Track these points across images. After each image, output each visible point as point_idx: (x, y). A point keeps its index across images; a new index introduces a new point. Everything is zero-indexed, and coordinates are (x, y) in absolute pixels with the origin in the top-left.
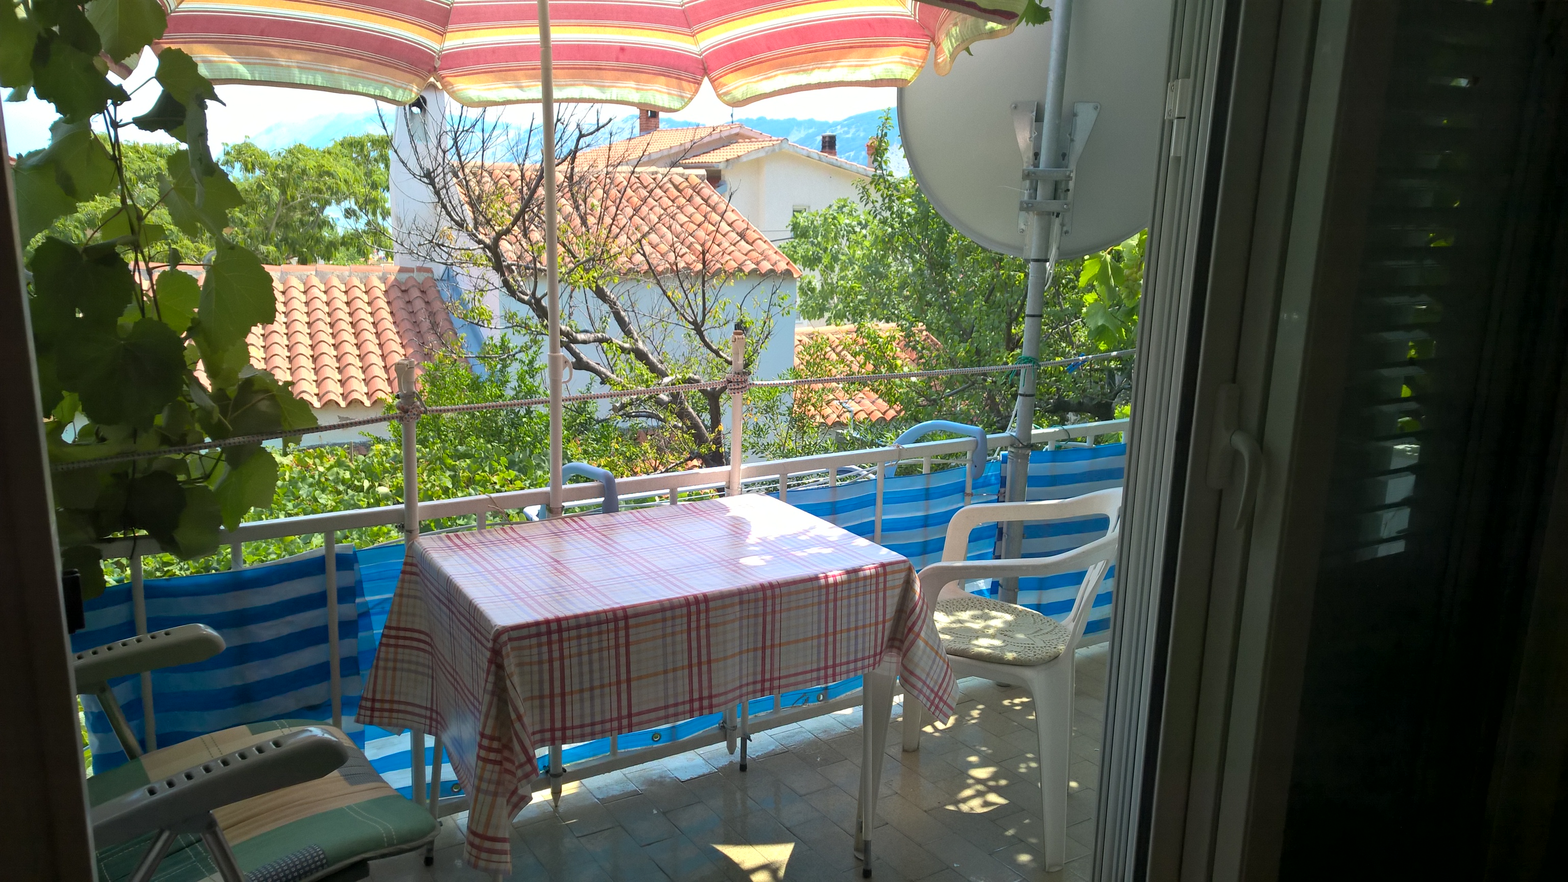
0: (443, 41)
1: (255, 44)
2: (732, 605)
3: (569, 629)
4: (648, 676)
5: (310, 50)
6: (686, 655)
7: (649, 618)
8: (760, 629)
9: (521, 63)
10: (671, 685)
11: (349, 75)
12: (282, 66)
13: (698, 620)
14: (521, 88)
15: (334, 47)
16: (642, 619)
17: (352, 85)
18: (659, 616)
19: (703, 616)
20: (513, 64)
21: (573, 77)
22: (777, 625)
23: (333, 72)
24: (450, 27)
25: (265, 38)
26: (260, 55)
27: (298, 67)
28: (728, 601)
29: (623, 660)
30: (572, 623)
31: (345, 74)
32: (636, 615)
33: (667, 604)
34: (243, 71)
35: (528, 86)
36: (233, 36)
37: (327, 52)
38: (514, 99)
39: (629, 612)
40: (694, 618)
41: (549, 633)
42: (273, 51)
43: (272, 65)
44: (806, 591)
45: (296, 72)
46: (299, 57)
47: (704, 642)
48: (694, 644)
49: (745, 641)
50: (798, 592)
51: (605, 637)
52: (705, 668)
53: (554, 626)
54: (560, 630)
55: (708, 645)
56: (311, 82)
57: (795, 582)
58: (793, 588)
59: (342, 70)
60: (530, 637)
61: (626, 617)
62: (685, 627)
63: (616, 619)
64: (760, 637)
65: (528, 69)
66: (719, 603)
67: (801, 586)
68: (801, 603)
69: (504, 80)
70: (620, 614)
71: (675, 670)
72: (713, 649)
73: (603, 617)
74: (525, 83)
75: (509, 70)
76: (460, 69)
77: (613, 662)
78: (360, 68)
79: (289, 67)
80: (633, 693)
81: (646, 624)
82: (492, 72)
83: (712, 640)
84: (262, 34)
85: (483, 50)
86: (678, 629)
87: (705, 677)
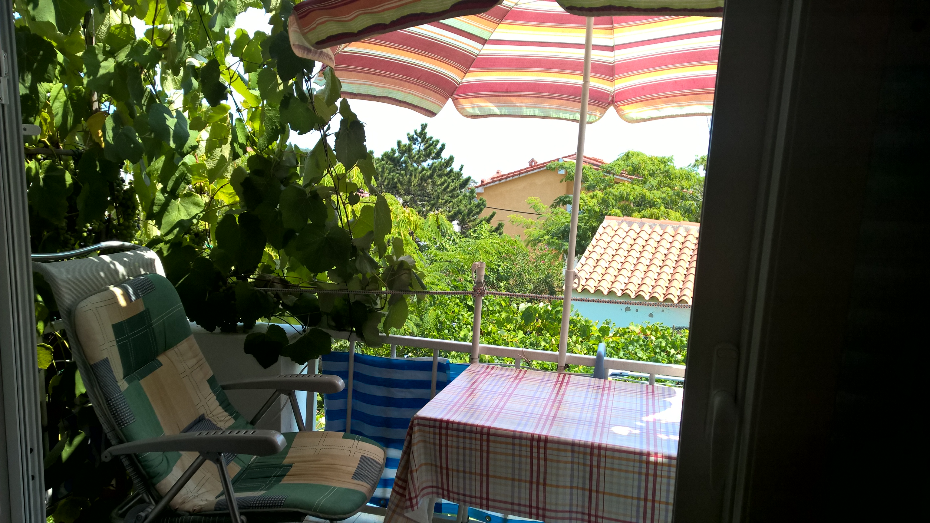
0: (614, 85)
1: (503, 96)
2: (566, 451)
3: (452, 429)
4: (501, 478)
5: (533, 97)
6: (528, 474)
7: (503, 439)
8: (588, 475)
9: (660, 94)
10: (516, 490)
11: (556, 109)
12: (517, 106)
13: (539, 453)
14: (658, 109)
15: (547, 94)
16: (498, 439)
17: (556, 113)
18: (510, 440)
19: (542, 451)
20: (655, 95)
21: (691, 100)
22: (602, 478)
23: (546, 108)
24: (616, 76)
25: (509, 92)
26: (505, 101)
27: (526, 106)
28: (562, 447)
29: (485, 461)
30: (455, 426)
31: (553, 108)
32: (495, 435)
33: (518, 434)
34: (497, 111)
35: (663, 108)
36: (493, 93)
37: (543, 97)
38: (655, 116)
39: (492, 431)
40: (535, 450)
41: (441, 428)
42: (512, 99)
43: (512, 106)
44: (627, 460)
45: (525, 109)
46: (528, 101)
47: (542, 469)
48: (535, 468)
49: (575, 479)
50: (620, 459)
51: (474, 442)
52: (541, 487)
53: (444, 425)
54: (447, 428)
55: (545, 473)
56: (532, 114)
57: (620, 451)
58: (617, 454)
59: (550, 106)
60: (429, 426)
61: (488, 434)
62: (529, 454)
63: (481, 433)
64: (587, 482)
65: (664, 97)
66: (555, 446)
67: (624, 455)
68: (623, 468)
69: (649, 105)
70: (485, 430)
71: (520, 481)
72: (548, 477)
73: (474, 429)
74: (661, 106)
75: (653, 99)
76: (626, 101)
77: (478, 460)
78: (562, 105)
79: (521, 106)
80: (491, 486)
81: (501, 443)
82: (643, 101)
83: (548, 470)
84: (507, 90)
85: (637, 88)
86: (524, 453)
87: (541, 494)
